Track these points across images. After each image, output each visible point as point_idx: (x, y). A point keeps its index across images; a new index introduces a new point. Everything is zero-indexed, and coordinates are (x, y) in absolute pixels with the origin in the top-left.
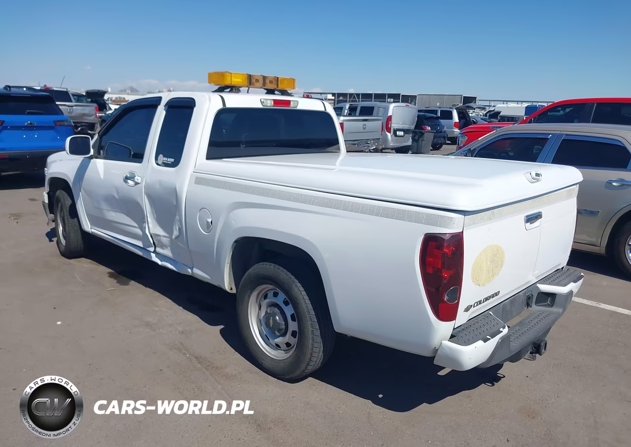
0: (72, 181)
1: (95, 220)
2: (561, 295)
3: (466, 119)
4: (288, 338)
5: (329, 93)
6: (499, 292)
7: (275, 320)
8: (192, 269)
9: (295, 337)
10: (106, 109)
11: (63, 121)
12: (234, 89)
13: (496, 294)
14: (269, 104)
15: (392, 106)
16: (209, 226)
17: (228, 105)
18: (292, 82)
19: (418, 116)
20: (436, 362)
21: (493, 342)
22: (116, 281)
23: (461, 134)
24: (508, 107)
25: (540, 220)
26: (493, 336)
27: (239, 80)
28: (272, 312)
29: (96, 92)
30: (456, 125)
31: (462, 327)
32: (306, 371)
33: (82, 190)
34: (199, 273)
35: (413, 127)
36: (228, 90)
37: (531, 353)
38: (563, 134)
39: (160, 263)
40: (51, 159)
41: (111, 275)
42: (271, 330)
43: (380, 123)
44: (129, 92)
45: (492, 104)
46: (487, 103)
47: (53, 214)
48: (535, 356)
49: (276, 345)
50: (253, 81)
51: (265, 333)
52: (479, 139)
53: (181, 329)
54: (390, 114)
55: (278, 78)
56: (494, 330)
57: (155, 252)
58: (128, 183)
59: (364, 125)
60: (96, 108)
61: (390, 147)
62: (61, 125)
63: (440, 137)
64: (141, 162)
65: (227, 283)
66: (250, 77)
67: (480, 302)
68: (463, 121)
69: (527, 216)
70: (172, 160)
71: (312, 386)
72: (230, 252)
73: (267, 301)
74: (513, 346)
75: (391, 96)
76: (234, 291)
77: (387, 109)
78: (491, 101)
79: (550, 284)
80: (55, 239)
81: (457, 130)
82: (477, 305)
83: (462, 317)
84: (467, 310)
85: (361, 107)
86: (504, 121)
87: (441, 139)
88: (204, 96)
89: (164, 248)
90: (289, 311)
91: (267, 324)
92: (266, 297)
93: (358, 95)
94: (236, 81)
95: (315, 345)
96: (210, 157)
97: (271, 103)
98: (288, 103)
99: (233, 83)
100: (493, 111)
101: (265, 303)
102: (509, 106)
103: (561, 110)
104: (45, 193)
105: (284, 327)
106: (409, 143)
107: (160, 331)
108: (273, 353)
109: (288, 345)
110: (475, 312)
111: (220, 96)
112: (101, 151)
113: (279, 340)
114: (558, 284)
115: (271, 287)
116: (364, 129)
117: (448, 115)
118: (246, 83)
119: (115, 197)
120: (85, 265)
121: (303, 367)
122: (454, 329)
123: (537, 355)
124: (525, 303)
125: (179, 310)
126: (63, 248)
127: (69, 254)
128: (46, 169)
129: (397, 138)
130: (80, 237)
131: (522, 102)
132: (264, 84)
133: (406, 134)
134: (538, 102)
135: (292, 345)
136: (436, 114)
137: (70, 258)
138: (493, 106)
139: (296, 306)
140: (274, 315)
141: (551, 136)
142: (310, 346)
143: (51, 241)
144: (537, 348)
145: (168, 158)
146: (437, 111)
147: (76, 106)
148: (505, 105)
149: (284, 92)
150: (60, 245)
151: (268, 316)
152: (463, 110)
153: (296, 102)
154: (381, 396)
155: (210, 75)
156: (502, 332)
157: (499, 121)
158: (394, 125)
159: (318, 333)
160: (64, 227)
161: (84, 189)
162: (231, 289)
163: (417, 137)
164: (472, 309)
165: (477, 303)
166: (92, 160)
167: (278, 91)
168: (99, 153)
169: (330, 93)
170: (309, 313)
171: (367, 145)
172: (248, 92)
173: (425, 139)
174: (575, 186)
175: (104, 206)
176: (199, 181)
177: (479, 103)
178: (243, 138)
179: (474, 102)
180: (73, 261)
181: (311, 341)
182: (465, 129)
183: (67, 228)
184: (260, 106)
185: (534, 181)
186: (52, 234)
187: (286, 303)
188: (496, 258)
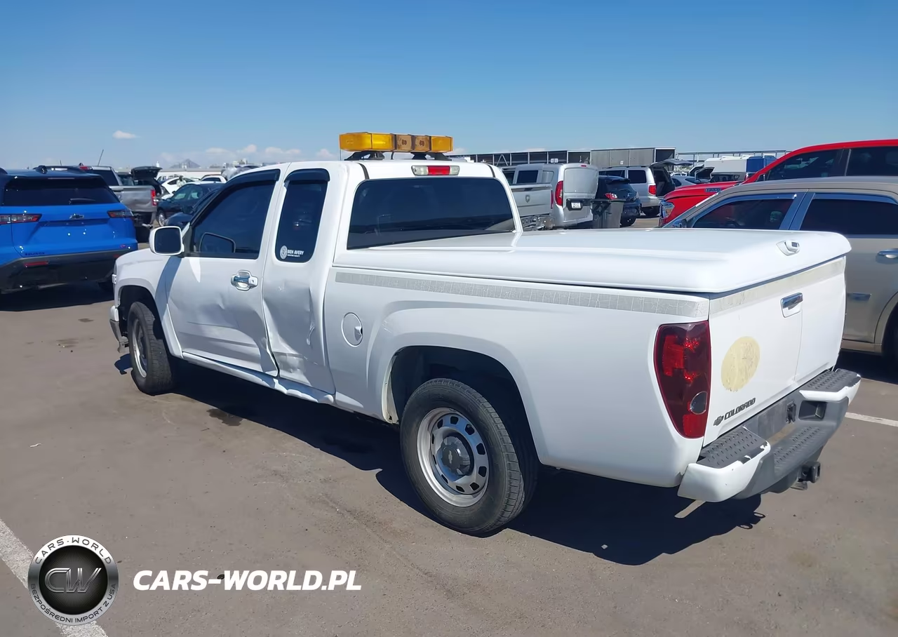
0: (155, 289)
1: (189, 340)
2: (833, 403)
3: (666, 181)
4: (475, 477)
5: (466, 156)
6: (754, 399)
7: (455, 453)
8: (334, 395)
9: (484, 475)
10: (160, 193)
11: (119, 211)
12: (375, 155)
13: (752, 402)
14: (423, 172)
15: (563, 168)
16: (359, 335)
17: (372, 177)
18: (448, 141)
19: (600, 179)
20: (681, 493)
21: (754, 462)
22: (221, 421)
23: (665, 201)
24: (723, 161)
25: (800, 303)
26: (753, 456)
27: (382, 143)
28: (450, 444)
29: (146, 170)
30: (652, 189)
31: (711, 447)
32: (503, 519)
33: (169, 300)
34: (344, 399)
35: (593, 196)
36: (368, 156)
37: (800, 480)
38: (813, 193)
39: (285, 391)
40: (120, 261)
41: (213, 414)
42: (451, 467)
43: (549, 192)
44: (186, 167)
45: (698, 158)
46: (690, 158)
47: (126, 335)
48: (806, 484)
49: (458, 488)
50: (399, 143)
51: (441, 473)
52: (697, 206)
53: (322, 477)
54: (560, 179)
55: (430, 137)
56: (753, 447)
57: (278, 377)
58: (238, 286)
59: (527, 196)
60: (152, 191)
61: (563, 225)
62: (116, 217)
63: (631, 208)
64: (256, 258)
65: (386, 410)
66: (395, 138)
67: (732, 413)
68: (661, 183)
69: (784, 299)
70: (301, 252)
71: (510, 540)
72: (389, 367)
73: (443, 428)
74: (777, 469)
75: (554, 154)
76: (395, 420)
77: (556, 173)
78: (696, 153)
79: (816, 389)
80: (129, 371)
81: (653, 197)
82: (729, 417)
83: (712, 433)
84: (717, 422)
85: (520, 172)
86: (719, 181)
87: (633, 210)
88: (340, 166)
89: (292, 370)
90: (475, 440)
91: (445, 461)
92: (440, 425)
93: (507, 156)
94: (378, 143)
95: (514, 483)
96: (351, 245)
97: (425, 171)
98: (446, 169)
99: (375, 148)
100: (702, 167)
101: (439, 433)
102: (723, 159)
103: (803, 161)
104: (114, 307)
105: (468, 462)
106: (590, 217)
107: (295, 481)
108: (454, 499)
109: (474, 486)
110: (727, 425)
111: (361, 165)
112: (195, 247)
113: (460, 482)
114: (827, 389)
115: (447, 410)
116: (528, 201)
117: (639, 177)
118: (390, 146)
119: (220, 307)
120: (174, 402)
121: (498, 513)
122: (703, 448)
123: (809, 482)
124: (786, 416)
125: (316, 453)
126: (142, 382)
127: (152, 388)
128: (113, 275)
129: (572, 211)
130: (166, 364)
131: (740, 153)
132: (413, 146)
133: (584, 205)
134: (762, 152)
135: (480, 487)
136: (623, 176)
137: (153, 394)
138: (699, 161)
139: (484, 433)
140: (454, 447)
141: (795, 196)
142: (507, 486)
143: (123, 373)
144: (808, 473)
145: (294, 250)
146: (624, 171)
147: (125, 190)
148: (716, 159)
149: (438, 156)
150: (138, 378)
151: (444, 450)
152: (660, 168)
153: (456, 168)
154: (605, 547)
155: (342, 138)
156: (763, 450)
157: (711, 182)
158: (567, 194)
159: (517, 467)
160: (143, 352)
161: (171, 298)
162: (391, 418)
163: (600, 209)
164: (723, 422)
165: (729, 413)
166: (183, 259)
167: (430, 154)
168: (192, 249)
169: (468, 156)
170: (503, 441)
171: (532, 223)
172: (392, 159)
173: (611, 211)
174: (841, 259)
175: (203, 320)
176: (341, 278)
177: (680, 158)
178: (378, 221)
179: (672, 155)
180: (157, 398)
181: (507, 479)
182: (671, 194)
183: (149, 354)
184: (411, 175)
185: (790, 252)
186: (124, 363)
187: (470, 431)
188: (749, 354)
